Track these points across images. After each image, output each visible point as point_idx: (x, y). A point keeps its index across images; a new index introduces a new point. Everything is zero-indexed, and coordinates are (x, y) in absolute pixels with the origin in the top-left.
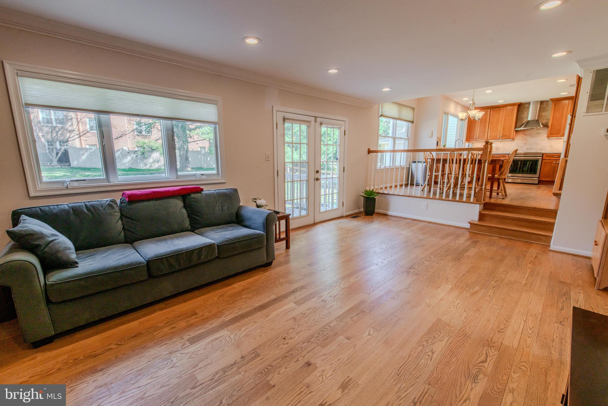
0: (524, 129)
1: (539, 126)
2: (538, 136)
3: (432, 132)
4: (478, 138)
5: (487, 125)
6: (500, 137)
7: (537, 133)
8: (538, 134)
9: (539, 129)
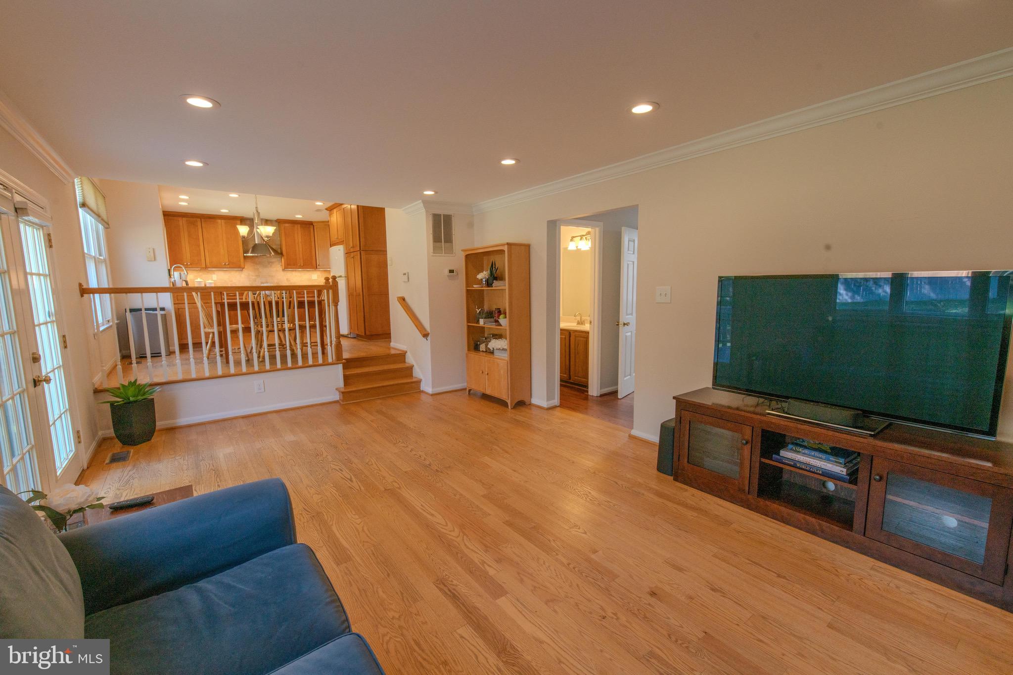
0: (252, 255)
1: (270, 253)
2: (271, 266)
3: (154, 249)
4: (191, 264)
5: (201, 244)
6: (225, 264)
7: (269, 263)
8: (271, 263)
9: (271, 257)
